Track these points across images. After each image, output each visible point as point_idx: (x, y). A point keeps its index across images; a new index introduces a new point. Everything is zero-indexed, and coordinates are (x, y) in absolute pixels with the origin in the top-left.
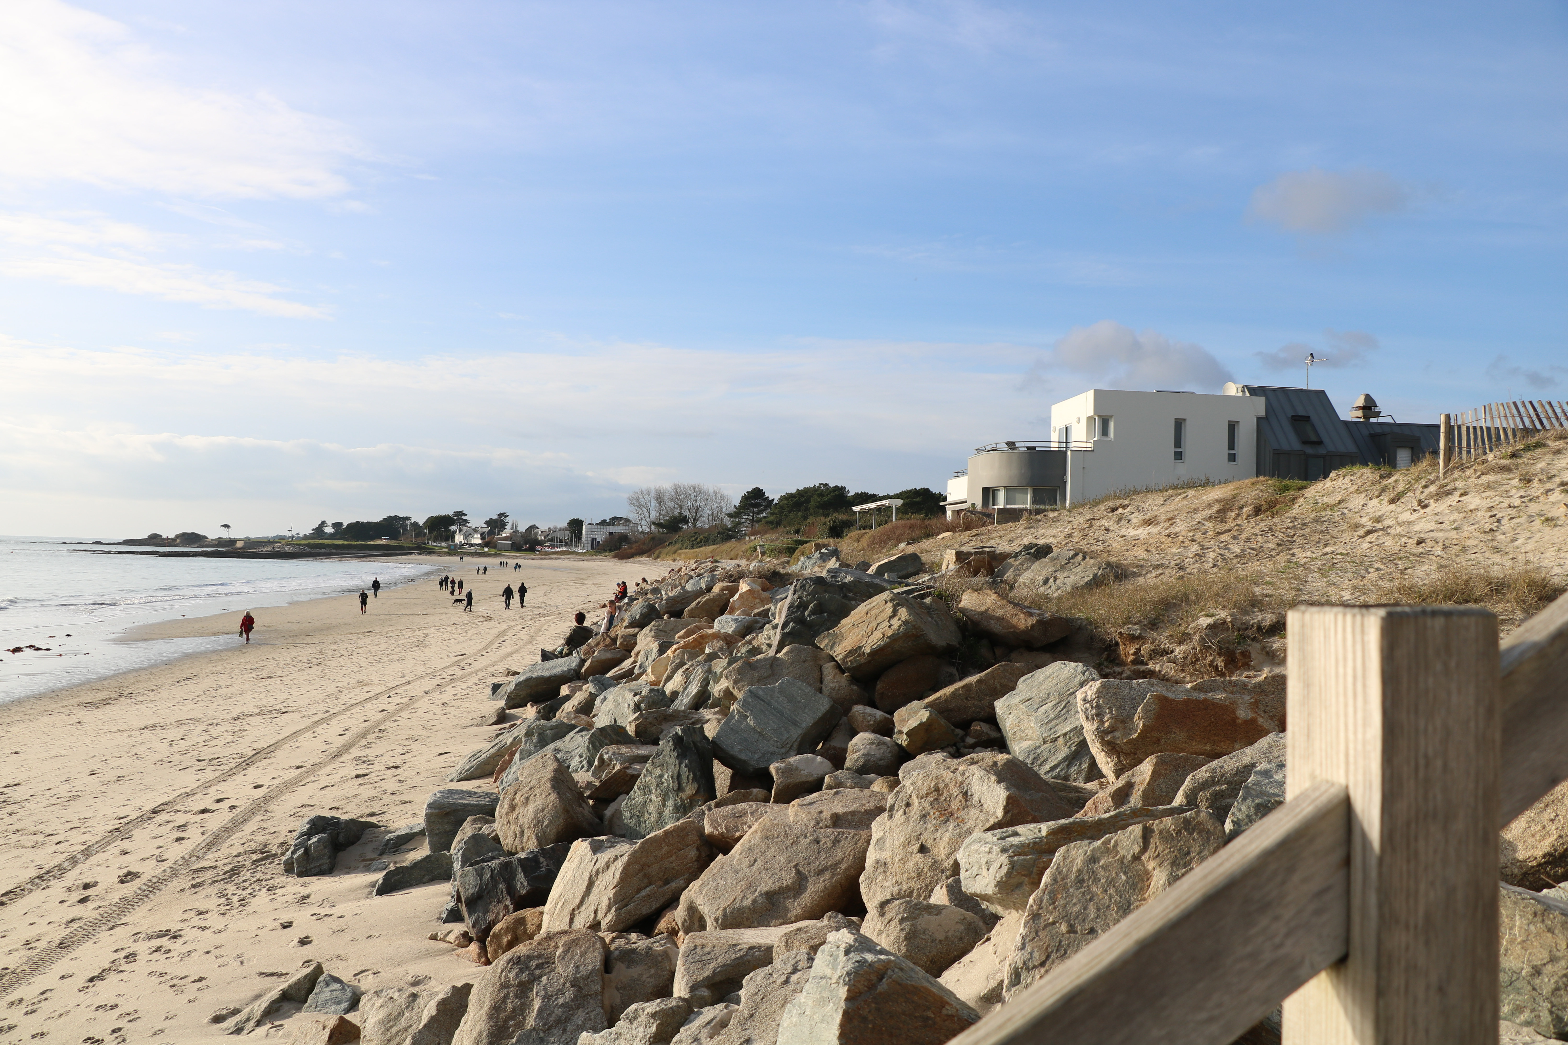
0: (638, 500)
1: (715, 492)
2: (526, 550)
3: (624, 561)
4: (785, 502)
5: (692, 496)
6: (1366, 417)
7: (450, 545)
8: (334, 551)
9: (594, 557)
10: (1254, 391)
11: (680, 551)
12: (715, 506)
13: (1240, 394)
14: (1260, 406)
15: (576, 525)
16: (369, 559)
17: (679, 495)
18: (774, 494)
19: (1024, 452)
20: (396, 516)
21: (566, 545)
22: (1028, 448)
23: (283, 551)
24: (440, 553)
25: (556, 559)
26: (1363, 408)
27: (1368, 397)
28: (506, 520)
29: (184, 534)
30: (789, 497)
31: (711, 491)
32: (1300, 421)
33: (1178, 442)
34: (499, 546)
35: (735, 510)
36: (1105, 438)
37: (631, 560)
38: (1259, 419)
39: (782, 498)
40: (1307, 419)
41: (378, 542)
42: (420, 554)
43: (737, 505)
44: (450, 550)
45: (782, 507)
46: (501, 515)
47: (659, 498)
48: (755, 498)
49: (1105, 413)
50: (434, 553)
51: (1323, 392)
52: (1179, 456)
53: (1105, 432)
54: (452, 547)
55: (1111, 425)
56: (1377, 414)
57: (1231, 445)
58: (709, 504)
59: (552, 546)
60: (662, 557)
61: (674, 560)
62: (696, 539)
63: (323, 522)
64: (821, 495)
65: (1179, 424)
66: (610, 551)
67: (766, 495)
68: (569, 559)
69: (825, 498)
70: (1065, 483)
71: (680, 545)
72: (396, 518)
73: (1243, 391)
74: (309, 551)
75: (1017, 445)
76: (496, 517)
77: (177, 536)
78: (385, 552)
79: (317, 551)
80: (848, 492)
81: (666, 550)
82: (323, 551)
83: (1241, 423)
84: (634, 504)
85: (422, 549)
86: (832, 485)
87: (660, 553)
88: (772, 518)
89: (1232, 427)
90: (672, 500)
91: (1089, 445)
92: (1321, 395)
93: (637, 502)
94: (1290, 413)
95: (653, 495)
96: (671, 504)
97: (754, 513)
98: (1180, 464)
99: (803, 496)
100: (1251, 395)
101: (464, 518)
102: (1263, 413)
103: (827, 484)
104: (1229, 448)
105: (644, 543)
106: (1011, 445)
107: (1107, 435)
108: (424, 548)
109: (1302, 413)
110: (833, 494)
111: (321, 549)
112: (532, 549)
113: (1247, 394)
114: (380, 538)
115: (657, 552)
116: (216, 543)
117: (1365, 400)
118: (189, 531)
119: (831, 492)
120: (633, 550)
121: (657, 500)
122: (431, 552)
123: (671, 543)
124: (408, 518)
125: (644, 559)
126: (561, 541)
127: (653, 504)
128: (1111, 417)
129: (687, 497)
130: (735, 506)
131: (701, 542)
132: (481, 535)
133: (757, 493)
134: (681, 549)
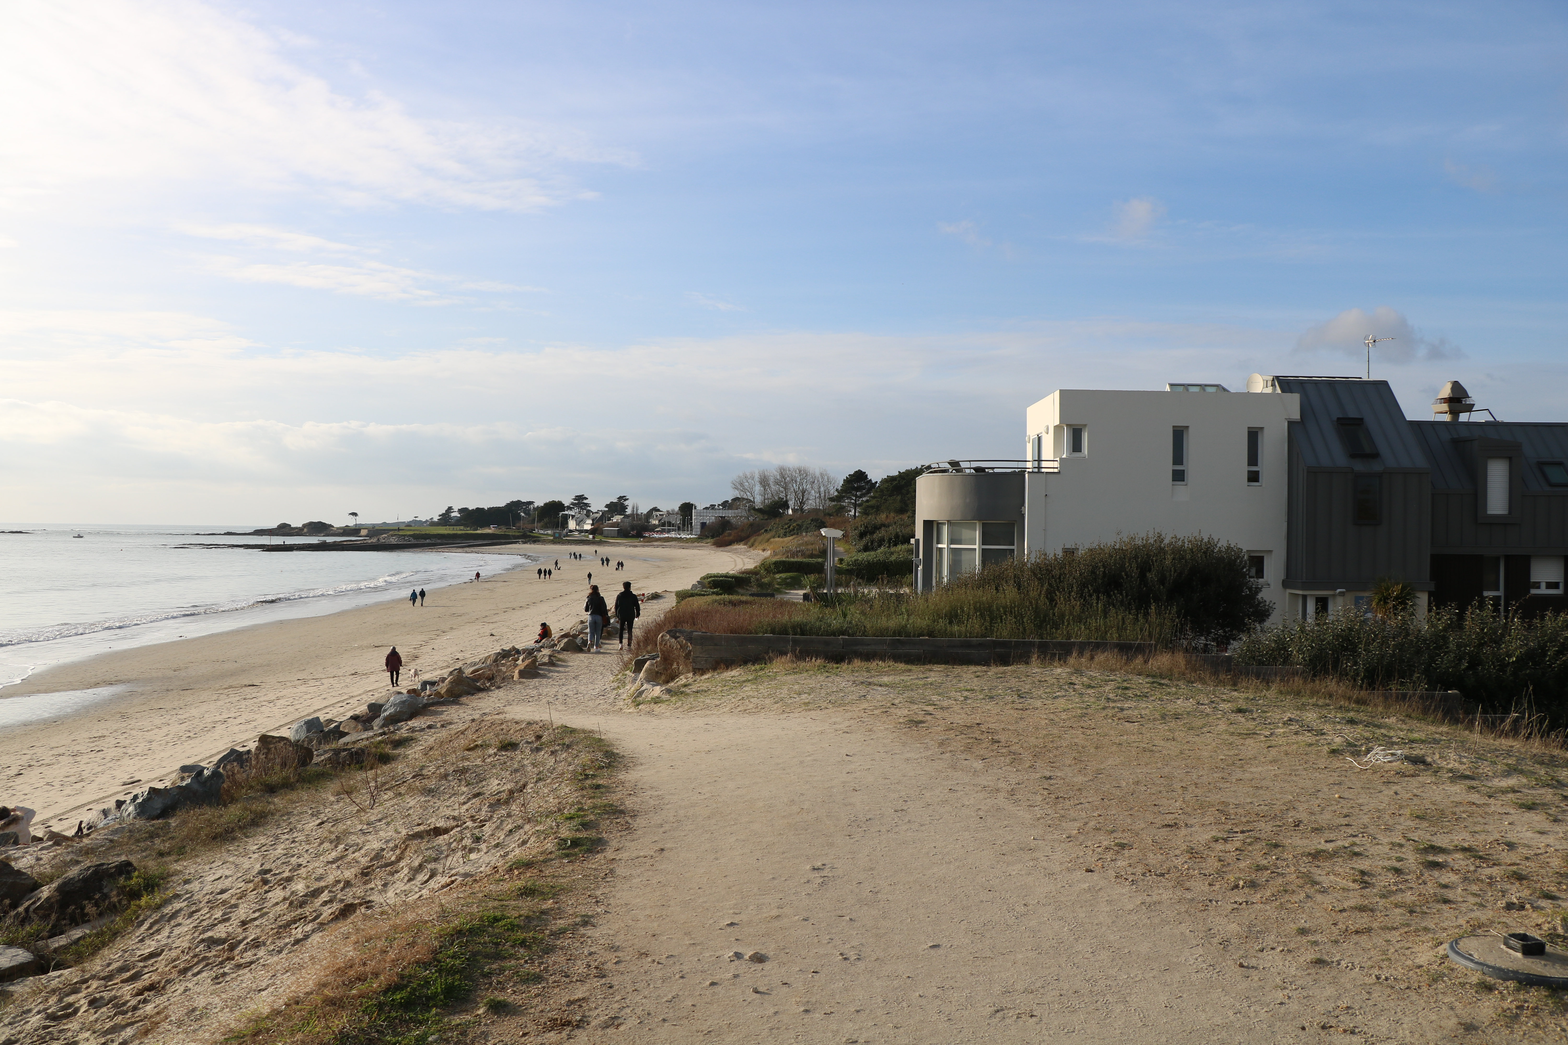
0: (741, 484)
1: (822, 475)
2: (633, 537)
3: (722, 549)
4: (886, 485)
5: (798, 480)
6: (1455, 413)
7: (554, 533)
8: (439, 541)
10: (1286, 384)
11: (772, 540)
12: (822, 489)
13: (1269, 390)
14: (1292, 405)
15: (687, 509)
16: (472, 549)
17: (784, 477)
18: (876, 476)
19: (970, 475)
20: (519, 501)
21: (675, 530)
22: (977, 469)
23: (387, 542)
24: (544, 542)
25: (658, 546)
26: (1449, 400)
27: (1457, 386)
28: (626, 503)
29: (311, 524)
30: (890, 480)
31: (818, 474)
32: (1349, 425)
33: (1178, 456)
34: (605, 533)
35: (836, 494)
36: (1077, 455)
37: (729, 548)
38: (1291, 424)
39: (884, 481)
40: (1359, 422)
41: (485, 530)
42: (525, 543)
43: (840, 488)
44: (555, 538)
45: (882, 491)
46: (620, 498)
47: (764, 479)
48: (858, 481)
49: (1076, 421)
50: (539, 541)
51: (1385, 384)
53: (1076, 446)
54: (557, 535)
55: (1086, 438)
56: (1469, 408)
57: (1253, 457)
58: (816, 486)
59: (662, 531)
60: (756, 544)
62: (789, 527)
63: (450, 508)
65: (1179, 434)
66: (713, 537)
67: (869, 477)
68: (670, 547)
70: (1023, 516)
71: (773, 533)
73: (1273, 385)
74: (413, 541)
75: (963, 465)
76: (615, 501)
77: (304, 526)
78: (490, 542)
79: (422, 541)
81: (760, 538)
82: (428, 541)
83: (1265, 431)
85: (528, 538)
87: (755, 541)
88: (873, 502)
89: (1253, 436)
90: (777, 483)
91: (1056, 464)
92: (1382, 387)
94: (1337, 414)
95: (757, 478)
96: (777, 489)
97: (856, 496)
98: (1180, 487)
99: (904, 479)
100: (1283, 391)
101: (585, 501)
102: (1296, 416)
104: (1249, 464)
105: (743, 530)
106: (955, 464)
107: (1080, 451)
108: (530, 536)
109: (1352, 414)
111: (426, 539)
112: (639, 535)
113: (1279, 391)
114: (487, 525)
115: (752, 540)
116: (342, 531)
117: (1452, 389)
118: (316, 520)
120: (731, 538)
121: (761, 484)
122: (535, 540)
123: (766, 531)
124: (531, 503)
125: (741, 547)
126: (670, 526)
127: (758, 488)
128: (1085, 425)
129: (793, 481)
130: (837, 490)
131: (794, 530)
132: (593, 520)
133: (859, 477)
134: (774, 537)
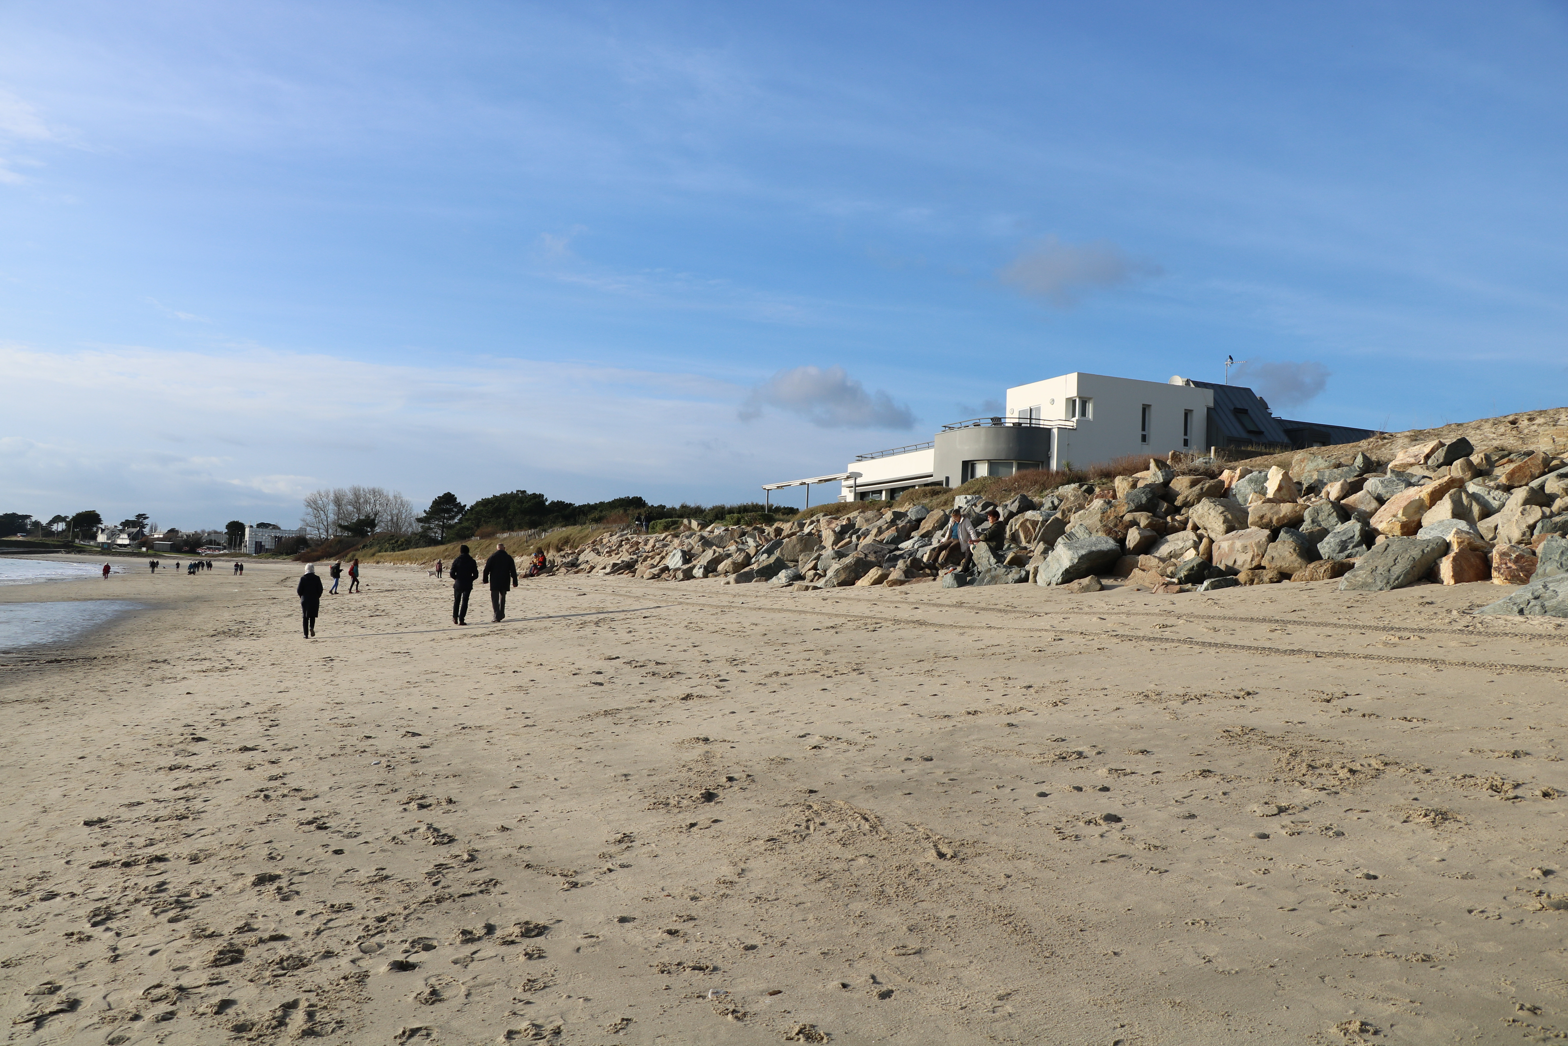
0: (315, 502)
1: (396, 497)
2: (187, 552)
4: (479, 508)
5: (372, 501)
7: (101, 545)
9: (271, 560)
10: (1198, 385)
12: (395, 512)
13: (1186, 386)
14: (1208, 398)
15: (236, 529)
16: (15, 556)
17: (358, 499)
19: (1011, 427)
20: (14, 514)
21: (225, 548)
22: (1014, 424)
24: (91, 553)
28: (146, 522)
30: (485, 503)
31: (391, 497)
32: (1240, 413)
33: (1144, 426)
34: (156, 547)
35: (425, 515)
38: (1209, 409)
39: (476, 504)
40: (1245, 411)
41: (14, 538)
42: (68, 553)
43: (428, 510)
44: (100, 549)
45: (475, 513)
46: (139, 516)
47: (338, 502)
48: (446, 503)
49: (1085, 395)
52: (1144, 438)
53: (1083, 412)
54: (105, 547)
55: (1090, 407)
61: (378, 563)
62: (397, 542)
64: (521, 501)
65: (1145, 409)
66: (288, 554)
67: (458, 501)
69: (525, 505)
72: (14, 515)
73: (1188, 384)
76: (134, 519)
78: (26, 550)
80: (546, 500)
83: (1193, 412)
84: (311, 507)
85: (70, 547)
86: (530, 492)
88: (464, 525)
89: (1187, 414)
90: (350, 503)
91: (1067, 424)
92: (1249, 392)
93: (314, 505)
94: (1232, 408)
95: (332, 496)
96: (350, 508)
97: (445, 518)
98: (1144, 447)
99: (501, 501)
100: (1196, 388)
102: (1211, 405)
103: (525, 491)
104: (1184, 433)
105: (333, 546)
107: (1085, 416)
108: (72, 546)
109: (1239, 406)
110: (533, 501)
113: (1193, 387)
114: (15, 534)
119: (530, 499)
120: (318, 553)
121: (335, 502)
122: (81, 550)
123: (365, 546)
124: (28, 517)
126: (219, 544)
127: (332, 508)
128: (1090, 399)
129: (366, 502)
130: (425, 511)
131: (402, 545)
132: (129, 535)
133: (449, 499)
134: (380, 551)
